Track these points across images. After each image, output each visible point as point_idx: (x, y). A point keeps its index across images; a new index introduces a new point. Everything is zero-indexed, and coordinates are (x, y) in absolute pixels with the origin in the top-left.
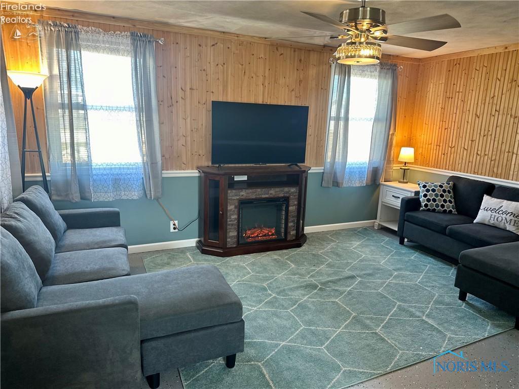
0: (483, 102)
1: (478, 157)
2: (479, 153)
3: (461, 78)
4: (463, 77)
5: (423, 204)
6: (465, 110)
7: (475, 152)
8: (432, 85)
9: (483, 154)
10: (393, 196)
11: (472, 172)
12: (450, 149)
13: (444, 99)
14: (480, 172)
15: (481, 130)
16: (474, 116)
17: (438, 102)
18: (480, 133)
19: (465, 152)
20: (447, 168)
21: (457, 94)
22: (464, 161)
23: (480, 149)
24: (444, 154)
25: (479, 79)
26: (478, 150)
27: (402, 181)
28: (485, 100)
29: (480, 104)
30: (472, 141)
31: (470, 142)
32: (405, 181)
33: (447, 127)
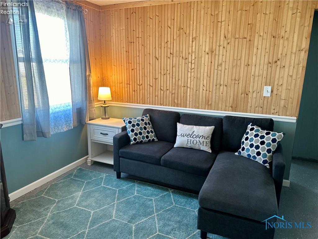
0: (160, 46)
1: (162, 92)
2: (162, 88)
3: (139, 25)
4: (140, 24)
5: (132, 139)
6: (146, 53)
7: (159, 88)
8: (114, 30)
9: (165, 89)
10: (101, 133)
11: (159, 104)
12: (138, 86)
13: (127, 44)
14: (165, 104)
15: (161, 70)
16: (154, 58)
17: (122, 47)
18: (161, 73)
19: (151, 88)
20: (139, 102)
21: (137, 39)
22: (151, 96)
23: (162, 85)
24: (134, 91)
25: (154, 26)
26: (161, 86)
27: (104, 117)
28: (161, 44)
29: (157, 48)
30: (156, 79)
31: (154, 80)
32: (107, 117)
33: (133, 68)
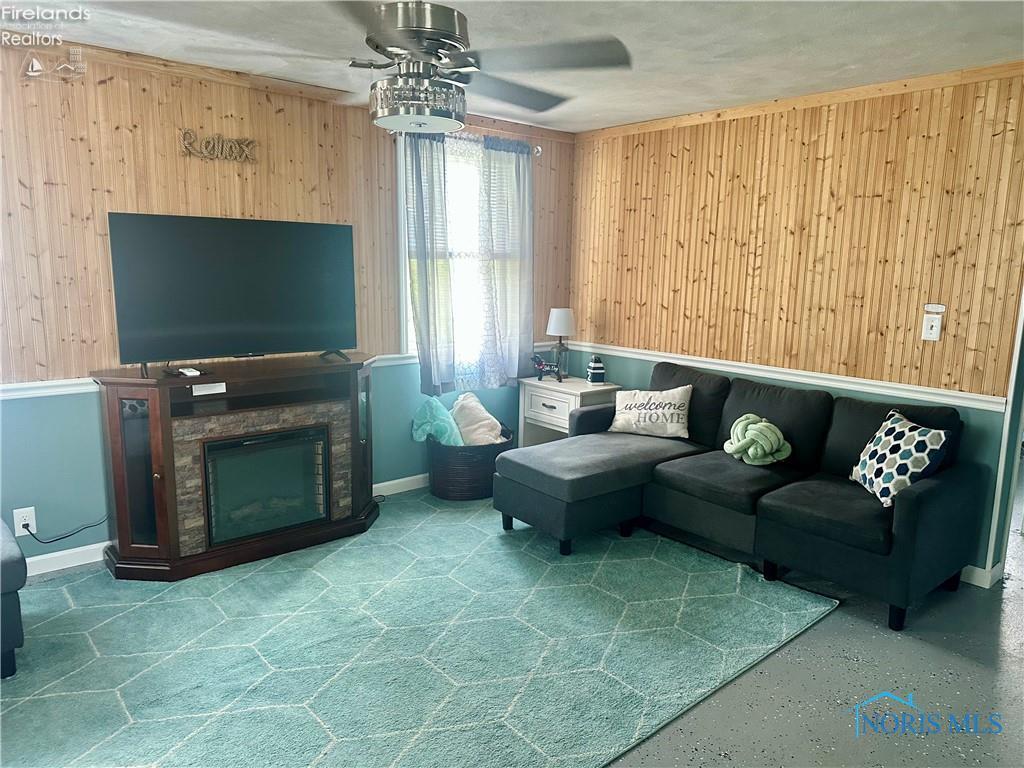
0: (689, 217)
1: (687, 321)
2: (688, 313)
3: (648, 172)
4: (651, 169)
6: (658, 234)
7: (682, 314)
8: (599, 184)
9: (694, 316)
10: (544, 405)
11: (679, 350)
12: (638, 308)
13: (622, 213)
14: (692, 351)
15: (688, 270)
16: (675, 243)
17: (612, 219)
18: (687, 277)
19: (665, 312)
20: (636, 344)
21: (644, 202)
22: (664, 330)
23: (688, 306)
24: (629, 319)
25: (679, 173)
26: (685, 309)
28: (691, 213)
29: (682, 220)
30: (675, 291)
31: (672, 294)
33: (630, 266)
